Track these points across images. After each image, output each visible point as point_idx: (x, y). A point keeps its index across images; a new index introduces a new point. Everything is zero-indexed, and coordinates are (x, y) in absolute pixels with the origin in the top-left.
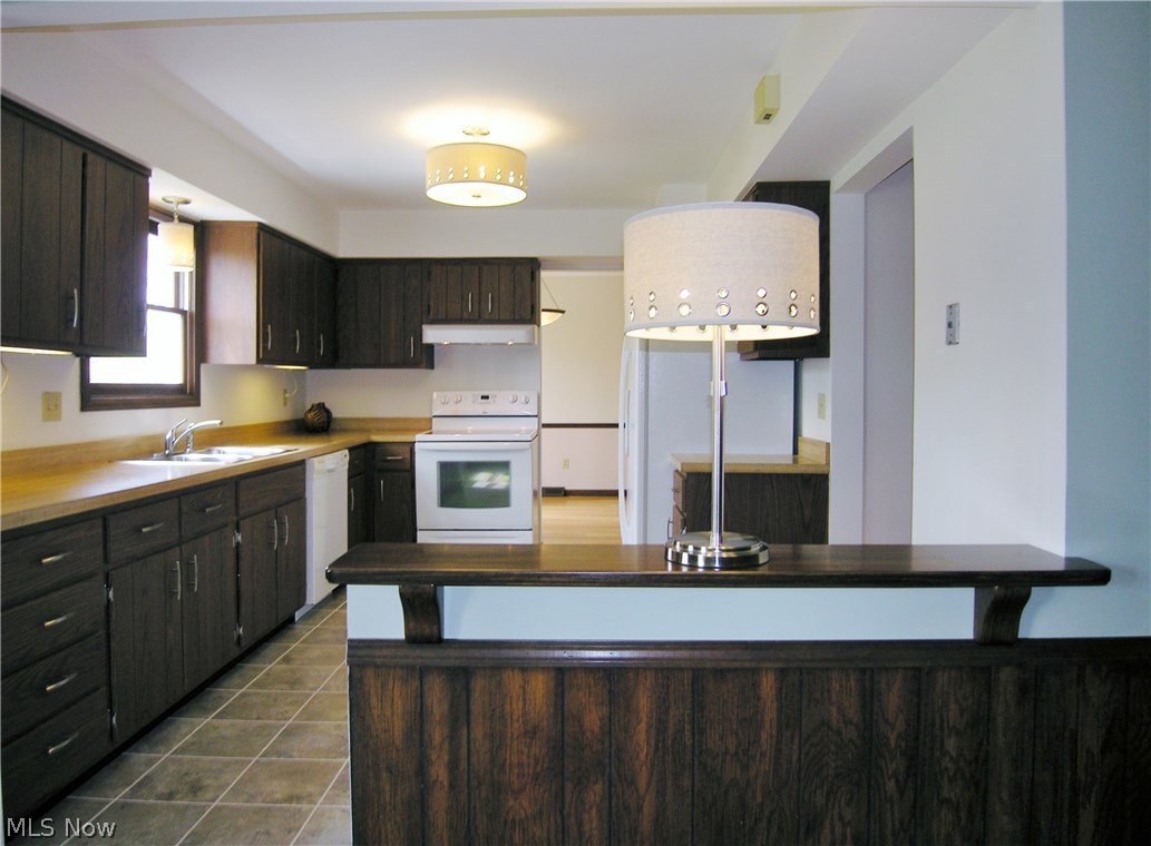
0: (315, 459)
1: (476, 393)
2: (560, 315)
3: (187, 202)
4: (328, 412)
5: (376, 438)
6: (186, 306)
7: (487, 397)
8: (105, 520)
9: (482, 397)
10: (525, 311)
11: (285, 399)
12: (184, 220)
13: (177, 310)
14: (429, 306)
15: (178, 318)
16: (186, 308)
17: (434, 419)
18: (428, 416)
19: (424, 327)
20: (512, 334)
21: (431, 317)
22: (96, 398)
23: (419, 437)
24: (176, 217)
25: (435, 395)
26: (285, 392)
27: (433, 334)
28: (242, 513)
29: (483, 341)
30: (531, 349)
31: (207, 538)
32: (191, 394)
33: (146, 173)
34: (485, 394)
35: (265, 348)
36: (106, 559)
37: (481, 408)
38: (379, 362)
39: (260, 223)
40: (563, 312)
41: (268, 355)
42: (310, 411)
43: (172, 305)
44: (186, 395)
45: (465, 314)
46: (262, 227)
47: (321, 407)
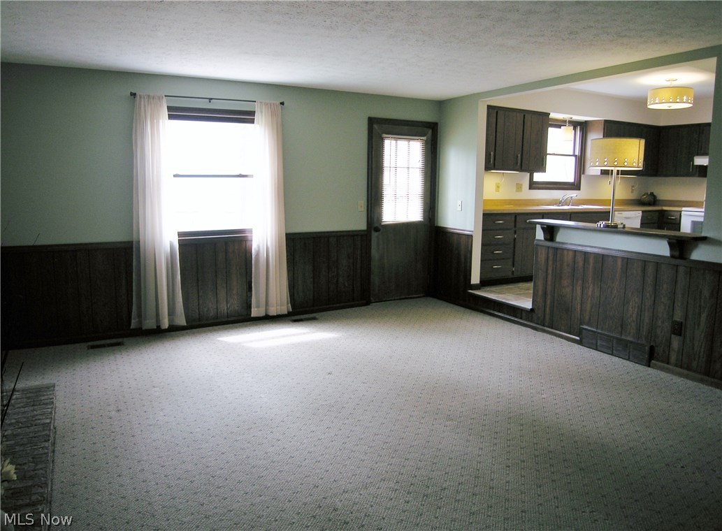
3: (572, 118)
4: (654, 196)
5: (665, 208)
6: (577, 153)
8: (516, 217)
11: (632, 189)
13: (574, 155)
15: (573, 158)
16: (577, 155)
19: (695, 157)
22: (534, 186)
23: (684, 209)
24: (567, 122)
26: (633, 187)
32: (577, 185)
33: (548, 115)
36: (515, 226)
39: (605, 120)
42: (644, 195)
43: (572, 154)
44: (575, 186)
47: (652, 194)
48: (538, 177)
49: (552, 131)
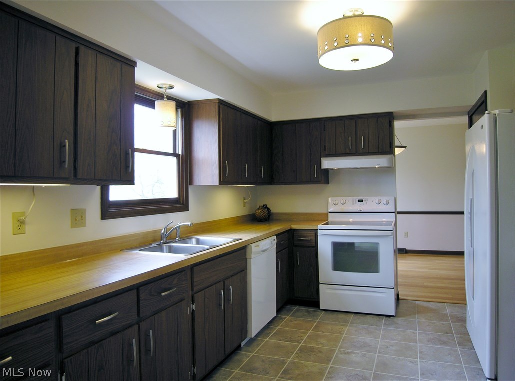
0: (252, 245)
1: (354, 198)
2: (403, 149)
3: (172, 88)
4: (268, 209)
5: (295, 227)
6: (179, 151)
7: (362, 201)
9: (359, 201)
10: (386, 147)
11: (245, 203)
12: (170, 98)
13: (174, 155)
14: (325, 146)
15: (174, 160)
16: (180, 153)
17: (329, 214)
18: (325, 212)
19: (322, 159)
20: (378, 162)
21: (326, 153)
22: (112, 211)
23: (320, 227)
24: (165, 97)
25: (330, 199)
26: (244, 199)
27: (328, 164)
28: (196, 289)
29: (358, 167)
30: (390, 170)
31: (164, 313)
32: (183, 204)
33: (133, 65)
34: (360, 198)
35: (224, 175)
37: (358, 207)
38: (296, 180)
39: (219, 99)
40: (405, 147)
41: (227, 179)
42: (258, 209)
43: (171, 152)
44: (179, 205)
45: (347, 150)
46: (221, 102)
47: (265, 207)
48: (118, 193)
49: (140, 112)
